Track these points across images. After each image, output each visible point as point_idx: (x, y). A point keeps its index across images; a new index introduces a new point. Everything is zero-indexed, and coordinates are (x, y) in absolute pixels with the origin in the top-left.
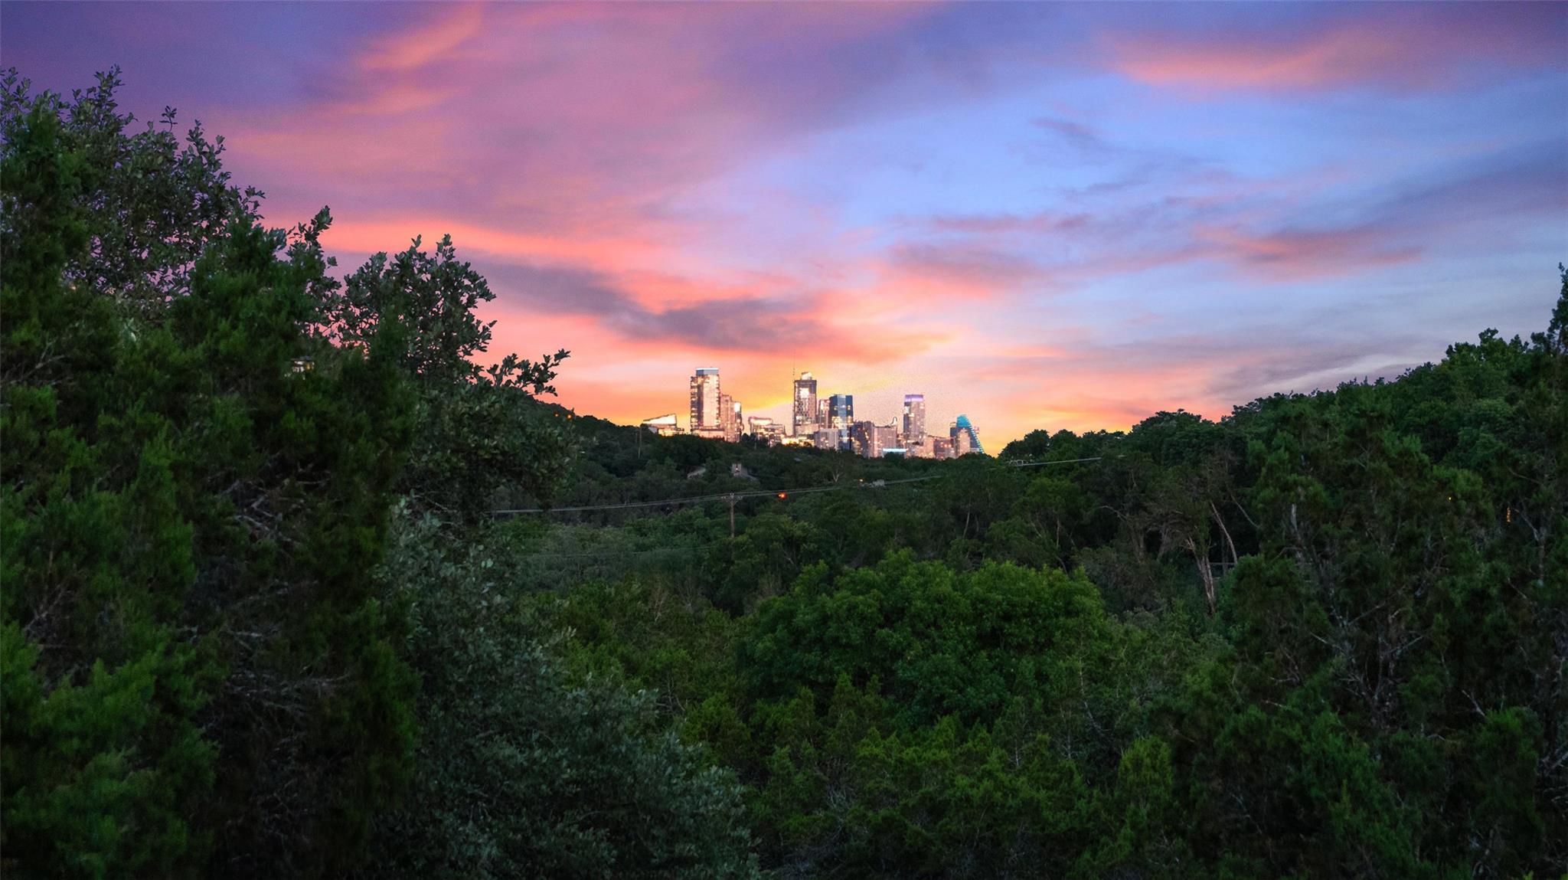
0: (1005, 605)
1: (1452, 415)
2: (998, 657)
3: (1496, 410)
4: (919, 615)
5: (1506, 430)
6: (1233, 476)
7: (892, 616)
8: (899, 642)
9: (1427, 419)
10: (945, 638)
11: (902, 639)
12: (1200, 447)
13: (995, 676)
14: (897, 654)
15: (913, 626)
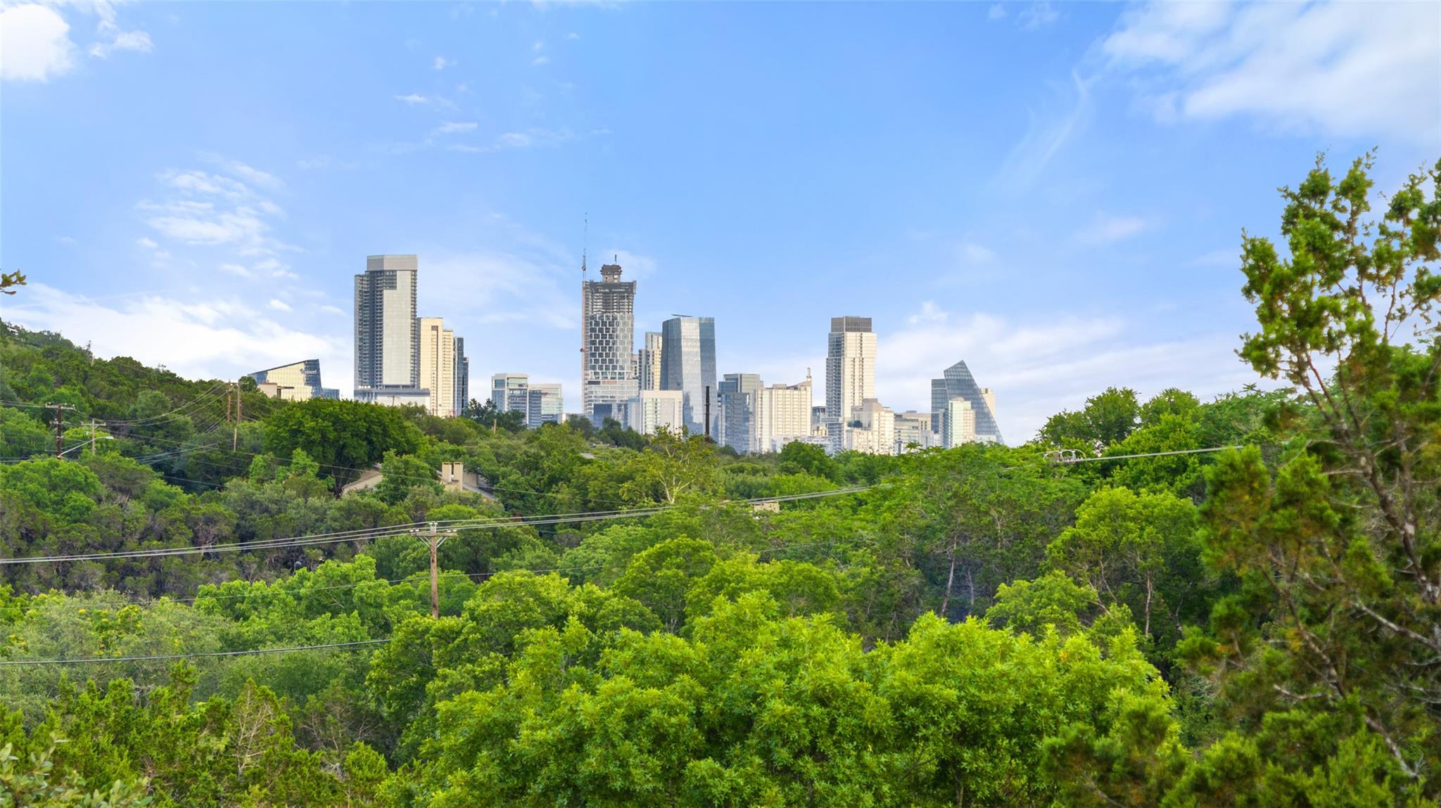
11: (741, 782)
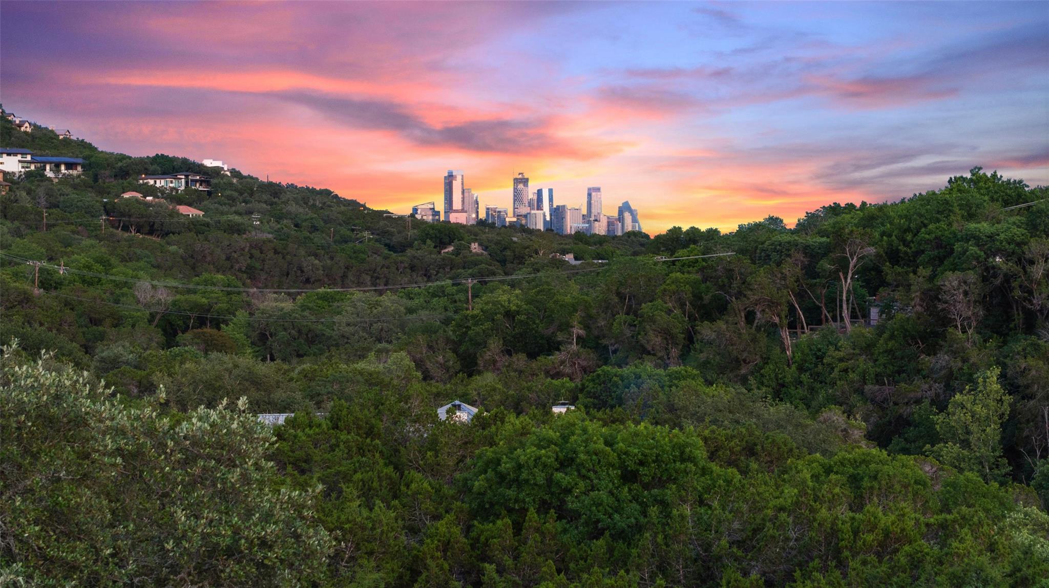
0: (640, 457)
1: (951, 233)
2: (635, 489)
3: (979, 231)
4: (583, 464)
5: (986, 244)
6: (804, 271)
7: (566, 462)
8: (569, 483)
9: (934, 236)
10: (600, 479)
11: (571, 481)
12: (782, 252)
13: (634, 505)
14: (568, 491)
15: (578, 471)
